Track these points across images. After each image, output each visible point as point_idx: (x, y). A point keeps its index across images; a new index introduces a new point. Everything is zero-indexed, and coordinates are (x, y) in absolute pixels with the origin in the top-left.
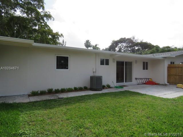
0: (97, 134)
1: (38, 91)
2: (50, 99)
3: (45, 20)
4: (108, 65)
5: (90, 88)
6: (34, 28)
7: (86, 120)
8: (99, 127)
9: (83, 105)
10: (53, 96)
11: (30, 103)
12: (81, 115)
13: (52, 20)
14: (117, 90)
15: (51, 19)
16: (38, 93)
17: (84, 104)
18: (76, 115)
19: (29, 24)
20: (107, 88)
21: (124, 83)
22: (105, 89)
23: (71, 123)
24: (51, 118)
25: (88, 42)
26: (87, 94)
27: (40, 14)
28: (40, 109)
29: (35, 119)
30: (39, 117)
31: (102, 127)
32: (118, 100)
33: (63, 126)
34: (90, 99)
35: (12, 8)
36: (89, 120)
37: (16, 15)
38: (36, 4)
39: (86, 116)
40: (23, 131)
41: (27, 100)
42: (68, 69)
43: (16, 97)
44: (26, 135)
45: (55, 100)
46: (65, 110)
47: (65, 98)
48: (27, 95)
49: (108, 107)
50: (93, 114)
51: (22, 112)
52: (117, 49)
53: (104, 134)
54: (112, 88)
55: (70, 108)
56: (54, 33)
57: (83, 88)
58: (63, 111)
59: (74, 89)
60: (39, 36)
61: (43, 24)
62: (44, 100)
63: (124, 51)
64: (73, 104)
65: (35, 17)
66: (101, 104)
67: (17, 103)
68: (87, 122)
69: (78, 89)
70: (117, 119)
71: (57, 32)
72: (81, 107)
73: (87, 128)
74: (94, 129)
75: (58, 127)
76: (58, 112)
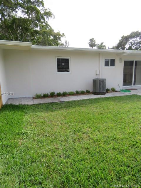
0: (94, 140)
1: (41, 94)
2: (52, 102)
3: (46, 19)
4: (114, 66)
5: (93, 92)
6: (36, 29)
7: (84, 125)
8: (98, 133)
9: (83, 109)
10: (55, 100)
11: (34, 105)
12: (80, 119)
13: (53, 18)
14: (123, 94)
15: (51, 17)
16: (41, 96)
17: (85, 108)
18: (75, 119)
19: (30, 26)
20: (111, 92)
21: (133, 86)
22: (109, 92)
23: (70, 127)
24: (51, 121)
25: (93, 40)
26: (89, 98)
27: (40, 13)
28: (42, 111)
29: (37, 121)
30: (41, 119)
31: (101, 133)
32: (123, 105)
33: (62, 129)
34: (91, 103)
35: (13, 9)
36: (88, 125)
37: (17, 17)
38: (35, 2)
39: (85, 120)
40: (25, 131)
41: (31, 103)
42: (69, 71)
43: (22, 99)
44: (28, 134)
45: (56, 104)
46: (65, 114)
47: (66, 101)
48: (32, 98)
49: (109, 112)
50: (93, 119)
51: (26, 113)
52: (127, 46)
53: (103, 141)
54: (118, 91)
55: (70, 111)
56: (56, 33)
57: (86, 92)
58: (63, 114)
59: (75, 93)
60: (41, 38)
61: (44, 24)
62: (46, 102)
63: (136, 48)
64: (74, 108)
65: (35, 17)
66: (102, 109)
67: (22, 105)
68: (85, 127)
69: (80, 93)
70: (119, 126)
71: (59, 32)
72: (81, 112)
73: (85, 133)
74: (93, 134)
75: (57, 130)
76: (58, 115)
